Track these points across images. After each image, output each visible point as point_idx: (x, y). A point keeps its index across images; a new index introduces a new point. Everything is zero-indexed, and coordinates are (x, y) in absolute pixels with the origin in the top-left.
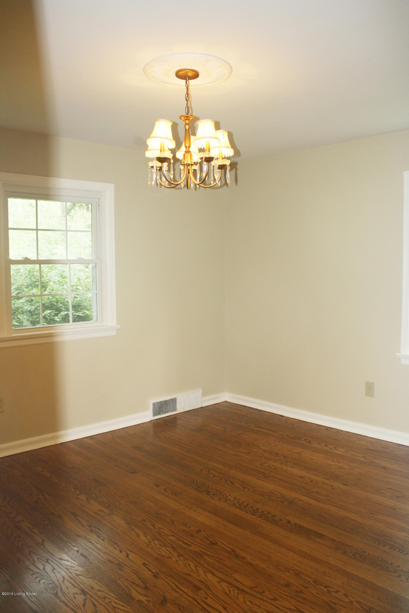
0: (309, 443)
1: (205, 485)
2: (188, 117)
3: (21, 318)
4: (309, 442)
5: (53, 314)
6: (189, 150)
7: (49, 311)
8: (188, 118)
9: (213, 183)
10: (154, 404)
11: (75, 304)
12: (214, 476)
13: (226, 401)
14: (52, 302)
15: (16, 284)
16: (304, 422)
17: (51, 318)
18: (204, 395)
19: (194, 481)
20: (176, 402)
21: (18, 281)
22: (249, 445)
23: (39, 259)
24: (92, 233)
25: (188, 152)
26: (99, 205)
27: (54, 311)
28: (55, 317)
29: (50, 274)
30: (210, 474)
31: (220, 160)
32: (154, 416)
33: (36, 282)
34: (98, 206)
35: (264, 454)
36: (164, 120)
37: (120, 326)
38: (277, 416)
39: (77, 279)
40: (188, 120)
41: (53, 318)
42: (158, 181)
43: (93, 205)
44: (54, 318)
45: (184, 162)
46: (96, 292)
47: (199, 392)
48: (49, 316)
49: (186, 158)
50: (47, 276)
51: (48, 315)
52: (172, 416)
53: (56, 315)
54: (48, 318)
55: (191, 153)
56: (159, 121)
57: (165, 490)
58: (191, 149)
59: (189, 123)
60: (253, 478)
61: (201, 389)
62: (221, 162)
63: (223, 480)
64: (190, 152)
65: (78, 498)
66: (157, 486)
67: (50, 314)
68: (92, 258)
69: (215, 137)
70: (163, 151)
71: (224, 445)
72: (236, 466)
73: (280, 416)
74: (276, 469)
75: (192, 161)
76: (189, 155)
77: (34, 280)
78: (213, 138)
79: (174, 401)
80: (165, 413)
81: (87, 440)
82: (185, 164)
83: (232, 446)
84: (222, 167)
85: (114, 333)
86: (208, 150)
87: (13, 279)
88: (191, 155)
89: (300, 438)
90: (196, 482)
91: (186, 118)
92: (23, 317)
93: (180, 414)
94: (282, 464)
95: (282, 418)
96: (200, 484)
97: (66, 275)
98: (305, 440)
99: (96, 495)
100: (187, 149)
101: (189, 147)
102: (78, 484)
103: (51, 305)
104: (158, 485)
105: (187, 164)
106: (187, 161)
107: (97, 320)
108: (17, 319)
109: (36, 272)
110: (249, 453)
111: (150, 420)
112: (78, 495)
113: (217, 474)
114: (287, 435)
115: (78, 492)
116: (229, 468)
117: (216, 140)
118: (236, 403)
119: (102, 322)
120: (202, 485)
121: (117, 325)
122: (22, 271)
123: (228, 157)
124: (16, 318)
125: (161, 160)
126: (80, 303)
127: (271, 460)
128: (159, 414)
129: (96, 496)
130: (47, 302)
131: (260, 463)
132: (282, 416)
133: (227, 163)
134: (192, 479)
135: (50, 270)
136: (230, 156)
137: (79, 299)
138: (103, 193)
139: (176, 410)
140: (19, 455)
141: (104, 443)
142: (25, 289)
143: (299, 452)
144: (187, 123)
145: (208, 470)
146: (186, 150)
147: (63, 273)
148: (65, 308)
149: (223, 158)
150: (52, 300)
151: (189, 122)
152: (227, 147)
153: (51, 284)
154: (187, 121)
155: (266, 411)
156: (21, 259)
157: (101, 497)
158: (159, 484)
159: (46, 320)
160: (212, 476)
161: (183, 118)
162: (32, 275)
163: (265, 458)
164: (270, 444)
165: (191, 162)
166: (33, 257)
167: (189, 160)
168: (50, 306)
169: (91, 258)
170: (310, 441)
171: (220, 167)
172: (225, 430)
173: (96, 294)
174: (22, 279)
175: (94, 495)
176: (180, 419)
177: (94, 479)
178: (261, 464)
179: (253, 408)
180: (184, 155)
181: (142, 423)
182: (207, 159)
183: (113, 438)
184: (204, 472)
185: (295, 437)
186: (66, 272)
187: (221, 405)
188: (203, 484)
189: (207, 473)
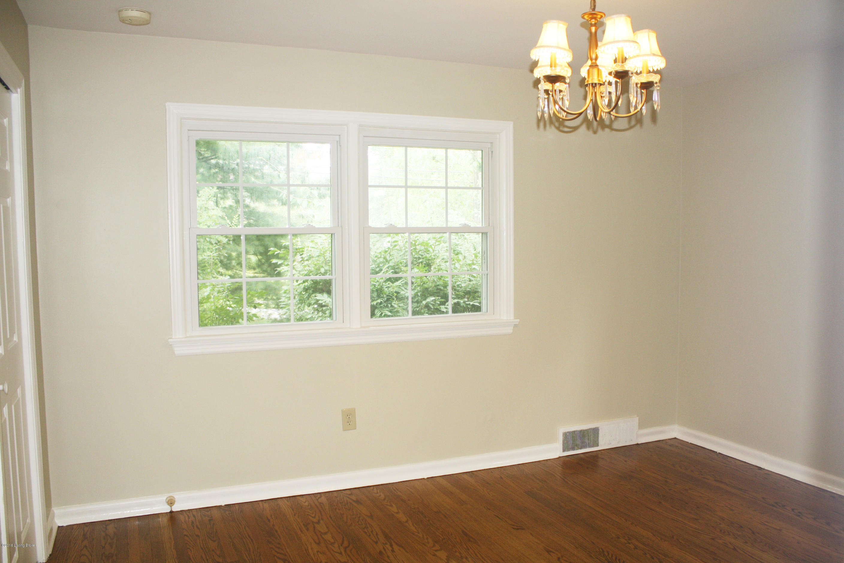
0: (799, 516)
1: (619, 560)
2: (595, 14)
3: (396, 306)
4: (799, 514)
5: (439, 303)
6: (596, 63)
7: (432, 298)
8: (595, 16)
9: (634, 110)
10: (566, 435)
11: (470, 290)
12: (636, 548)
13: (675, 438)
14: (438, 285)
15: (393, 261)
16: (795, 482)
17: (435, 308)
18: (642, 425)
19: (603, 551)
20: (598, 434)
21: (395, 257)
22: (698, 508)
23: (408, 226)
24: (482, 190)
25: (594, 66)
26: (492, 152)
27: (440, 298)
28: (441, 306)
29: (437, 248)
30: (629, 544)
31: (644, 74)
32: (564, 451)
33: (419, 258)
34: (490, 153)
35: (720, 524)
36: (554, 21)
37: (518, 320)
38: (751, 467)
39: (473, 256)
40: (595, 18)
41: (438, 307)
42: (550, 112)
43: (483, 151)
44: (440, 308)
45: (588, 81)
46: (486, 272)
47: (635, 421)
48: (433, 305)
49: (590, 75)
50: (434, 251)
51: (432, 303)
52: (590, 454)
53: (443, 303)
54: (432, 307)
55: (599, 67)
56: (547, 23)
57: (559, 559)
58: (598, 62)
59: (595, 24)
60: (696, 558)
61: (638, 418)
62: (644, 79)
63: (648, 556)
64: (597, 66)
65: (434, 555)
66: (548, 552)
67: (435, 302)
68: (482, 225)
69: (631, 40)
70: (555, 66)
71: (660, 503)
72: (673, 537)
73: (757, 468)
74: (735, 549)
75: (600, 78)
76: (595, 71)
77: (416, 256)
78: (629, 41)
79: (596, 431)
80: (581, 448)
81: (465, 476)
82: (590, 84)
83: (672, 507)
84: (647, 86)
85: (509, 330)
86: (620, 61)
87: (389, 255)
88: (598, 70)
89: (784, 506)
90: (606, 553)
91: (590, 16)
92: (399, 305)
93: (603, 451)
94: (746, 542)
95: (760, 471)
96: (612, 556)
97: (460, 249)
98: (793, 510)
99: (460, 553)
100: (594, 61)
101: (596, 59)
102: (441, 536)
103: (437, 290)
104: (551, 552)
105: (592, 84)
106: (592, 79)
107: (487, 312)
108: (390, 307)
109: (420, 246)
110: (697, 519)
111: (557, 457)
112: (436, 551)
113: (640, 545)
114: (763, 498)
115: (437, 547)
116: (661, 539)
117: (635, 44)
118: (690, 442)
119: (494, 314)
120: (614, 558)
121: (515, 319)
122: (401, 243)
123: (657, 70)
124: (389, 305)
125: (553, 79)
126: (476, 288)
127: (729, 535)
128: (573, 449)
129: (460, 556)
130: (431, 287)
131: (711, 537)
132: (760, 468)
133: (655, 78)
134: (602, 549)
135: (437, 243)
136: (661, 69)
137: (474, 282)
138: (498, 135)
139: (598, 445)
140: (372, 488)
141: (488, 483)
142: (402, 267)
143: (778, 528)
144: (593, 23)
145: (628, 537)
146: (592, 63)
147: (456, 247)
148: (455, 295)
149: (649, 72)
150: (438, 283)
151: (596, 21)
152: (654, 55)
153: (438, 261)
154: (593, 20)
155: (735, 458)
156: (384, 227)
157: (466, 558)
158: (552, 550)
159: (428, 310)
160: (632, 546)
161: (586, 17)
162: (414, 249)
163: (721, 531)
164: (732, 510)
165: (599, 80)
166: (400, 223)
167: (596, 77)
168: (435, 291)
169: (480, 226)
170: (799, 512)
171: (643, 85)
172: (666, 482)
173: (486, 275)
174: (400, 254)
175: (457, 554)
176: (603, 459)
177: (463, 531)
178: (713, 539)
179: (716, 452)
180: (589, 71)
181: (546, 460)
182: (619, 74)
183: (501, 478)
184: (623, 540)
185: (776, 503)
186: (460, 246)
187: (666, 442)
188: (616, 558)
189: (626, 542)
